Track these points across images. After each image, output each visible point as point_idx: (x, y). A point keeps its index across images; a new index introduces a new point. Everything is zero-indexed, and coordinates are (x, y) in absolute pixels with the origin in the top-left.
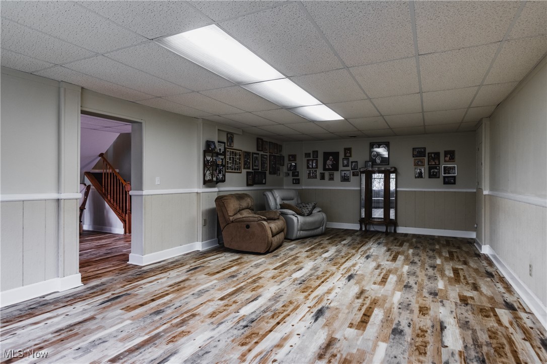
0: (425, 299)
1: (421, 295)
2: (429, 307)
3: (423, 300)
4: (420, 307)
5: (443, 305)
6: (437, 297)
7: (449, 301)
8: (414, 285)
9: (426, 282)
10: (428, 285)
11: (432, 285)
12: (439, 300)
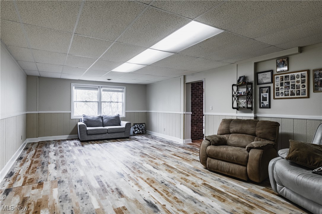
0: (66, 177)
1: (69, 179)
2: (63, 173)
3: (66, 176)
4: (67, 172)
5: (54, 177)
6: (58, 180)
7: (50, 180)
8: (76, 184)
9: (68, 190)
10: (66, 188)
11: (62, 190)
12: (57, 179)
